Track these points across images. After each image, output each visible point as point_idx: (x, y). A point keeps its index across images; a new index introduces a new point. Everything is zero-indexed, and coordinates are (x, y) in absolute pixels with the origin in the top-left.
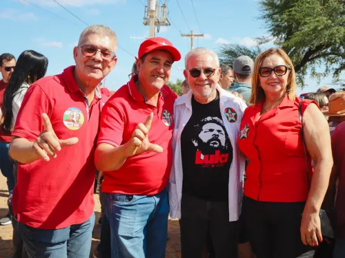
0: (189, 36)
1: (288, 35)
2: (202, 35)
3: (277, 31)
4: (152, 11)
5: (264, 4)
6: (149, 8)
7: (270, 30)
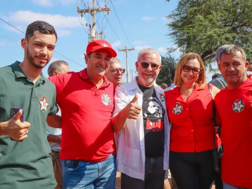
0: (124, 50)
1: (188, 44)
2: (133, 49)
3: (180, 43)
4: (93, 37)
5: (170, 25)
6: (91, 36)
7: (176, 43)
